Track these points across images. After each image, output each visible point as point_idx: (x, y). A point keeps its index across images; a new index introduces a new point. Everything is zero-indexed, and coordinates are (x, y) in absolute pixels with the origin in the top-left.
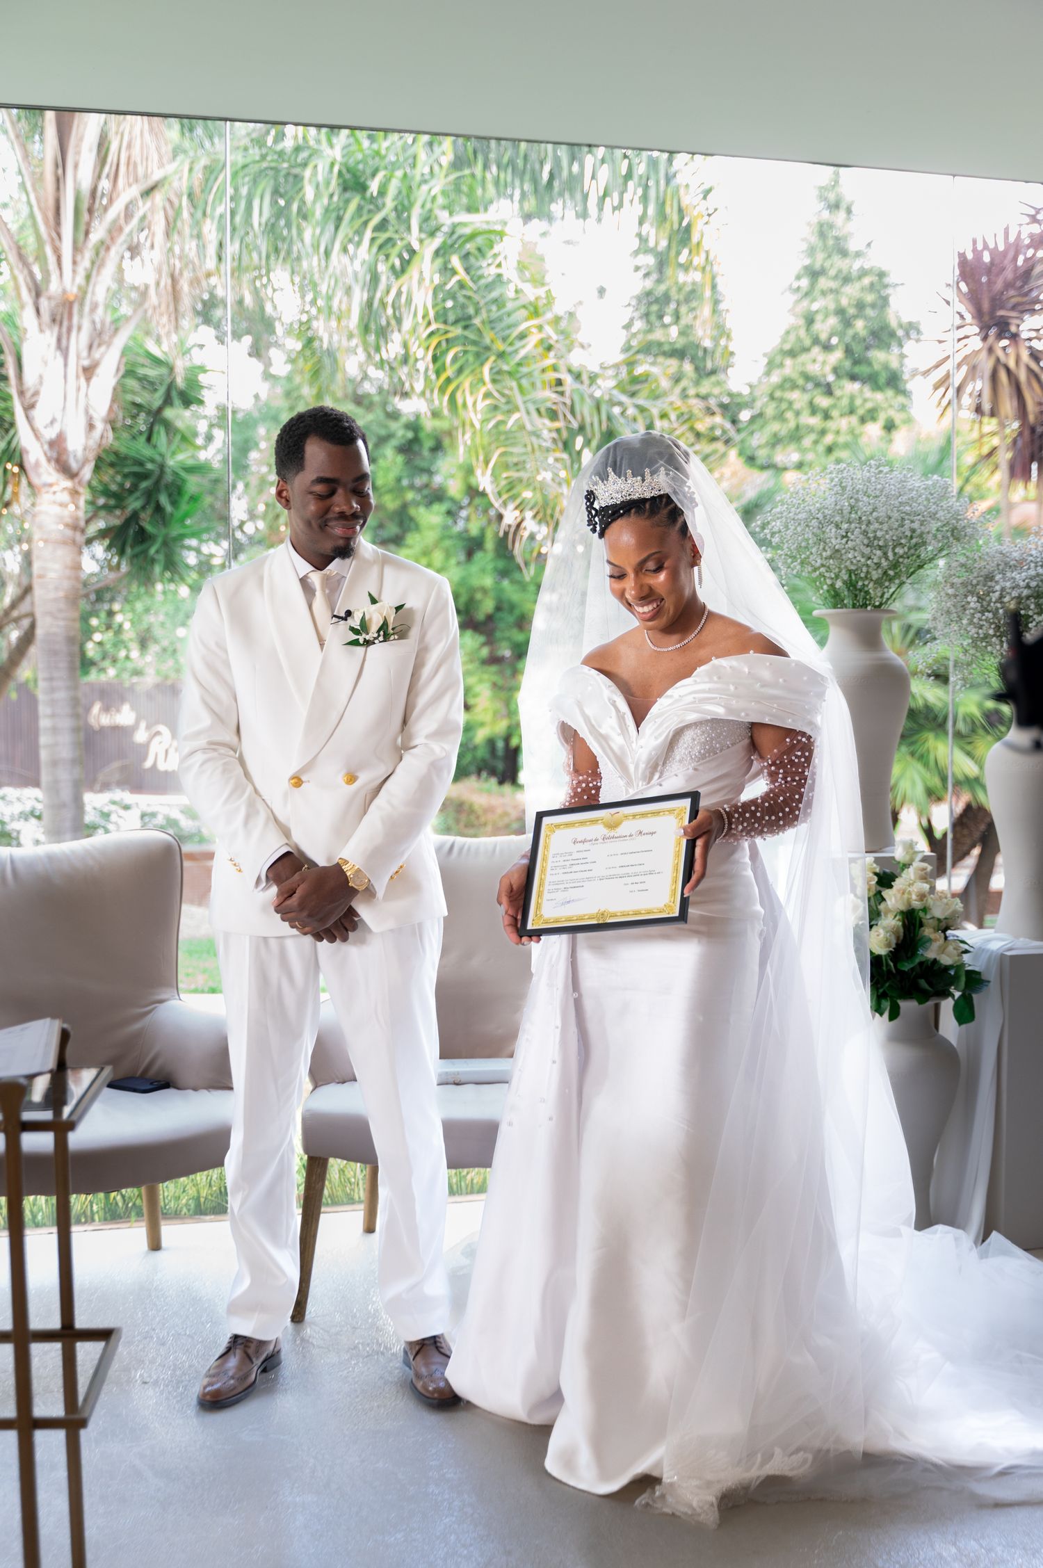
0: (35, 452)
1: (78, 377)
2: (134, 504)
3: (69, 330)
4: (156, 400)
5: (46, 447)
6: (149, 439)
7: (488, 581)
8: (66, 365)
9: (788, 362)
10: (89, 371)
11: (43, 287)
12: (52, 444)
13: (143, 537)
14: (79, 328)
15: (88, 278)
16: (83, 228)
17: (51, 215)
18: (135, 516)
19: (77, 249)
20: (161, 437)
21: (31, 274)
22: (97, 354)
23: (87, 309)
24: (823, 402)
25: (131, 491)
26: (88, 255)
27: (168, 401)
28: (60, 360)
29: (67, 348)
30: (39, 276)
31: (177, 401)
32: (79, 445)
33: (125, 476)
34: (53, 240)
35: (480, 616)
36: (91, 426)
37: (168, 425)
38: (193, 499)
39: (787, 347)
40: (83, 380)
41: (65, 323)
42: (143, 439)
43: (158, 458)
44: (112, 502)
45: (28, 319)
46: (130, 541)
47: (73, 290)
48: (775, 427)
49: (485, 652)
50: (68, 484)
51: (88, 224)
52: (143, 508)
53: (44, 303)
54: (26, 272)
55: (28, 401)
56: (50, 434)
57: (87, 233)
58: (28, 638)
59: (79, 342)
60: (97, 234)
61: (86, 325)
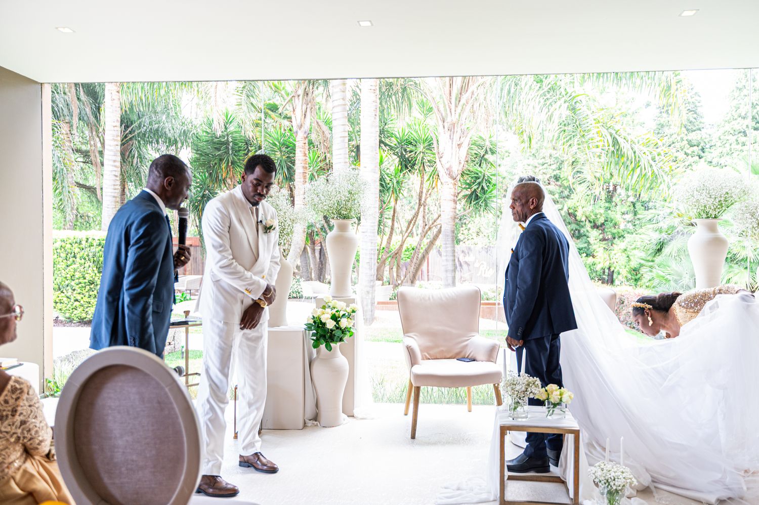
0: (442, 172)
1: (456, 148)
2: (474, 187)
3: (454, 132)
4: (482, 153)
5: (446, 170)
6: (480, 165)
7: (602, 211)
8: (452, 144)
9: (727, 124)
10: (459, 145)
11: (446, 119)
12: (447, 169)
13: (477, 198)
14: (457, 132)
15: (460, 115)
16: (458, 99)
17: (448, 95)
18: (475, 190)
19: (456, 106)
20: (484, 165)
21: (442, 115)
22: (462, 139)
23: (459, 125)
24: (742, 139)
25: (474, 183)
26: (460, 108)
27: (486, 152)
28: (451, 141)
29: (453, 138)
30: (444, 115)
31: (489, 152)
32: (457, 169)
33: (472, 178)
34: (449, 103)
35: (599, 223)
36: (460, 163)
37: (486, 160)
38: (494, 185)
39: (727, 119)
40: (458, 149)
41: (452, 130)
42: (478, 165)
43: (483, 171)
44: (467, 187)
45: (440, 129)
46: (473, 200)
47: (455, 120)
48: (720, 150)
49: (601, 236)
50: (453, 182)
51: (460, 98)
52: (478, 188)
53: (446, 124)
54: (440, 115)
55: (440, 155)
56: (447, 166)
57: (459, 101)
58: (439, 231)
59: (456, 137)
60: (463, 101)
61: (459, 131)
